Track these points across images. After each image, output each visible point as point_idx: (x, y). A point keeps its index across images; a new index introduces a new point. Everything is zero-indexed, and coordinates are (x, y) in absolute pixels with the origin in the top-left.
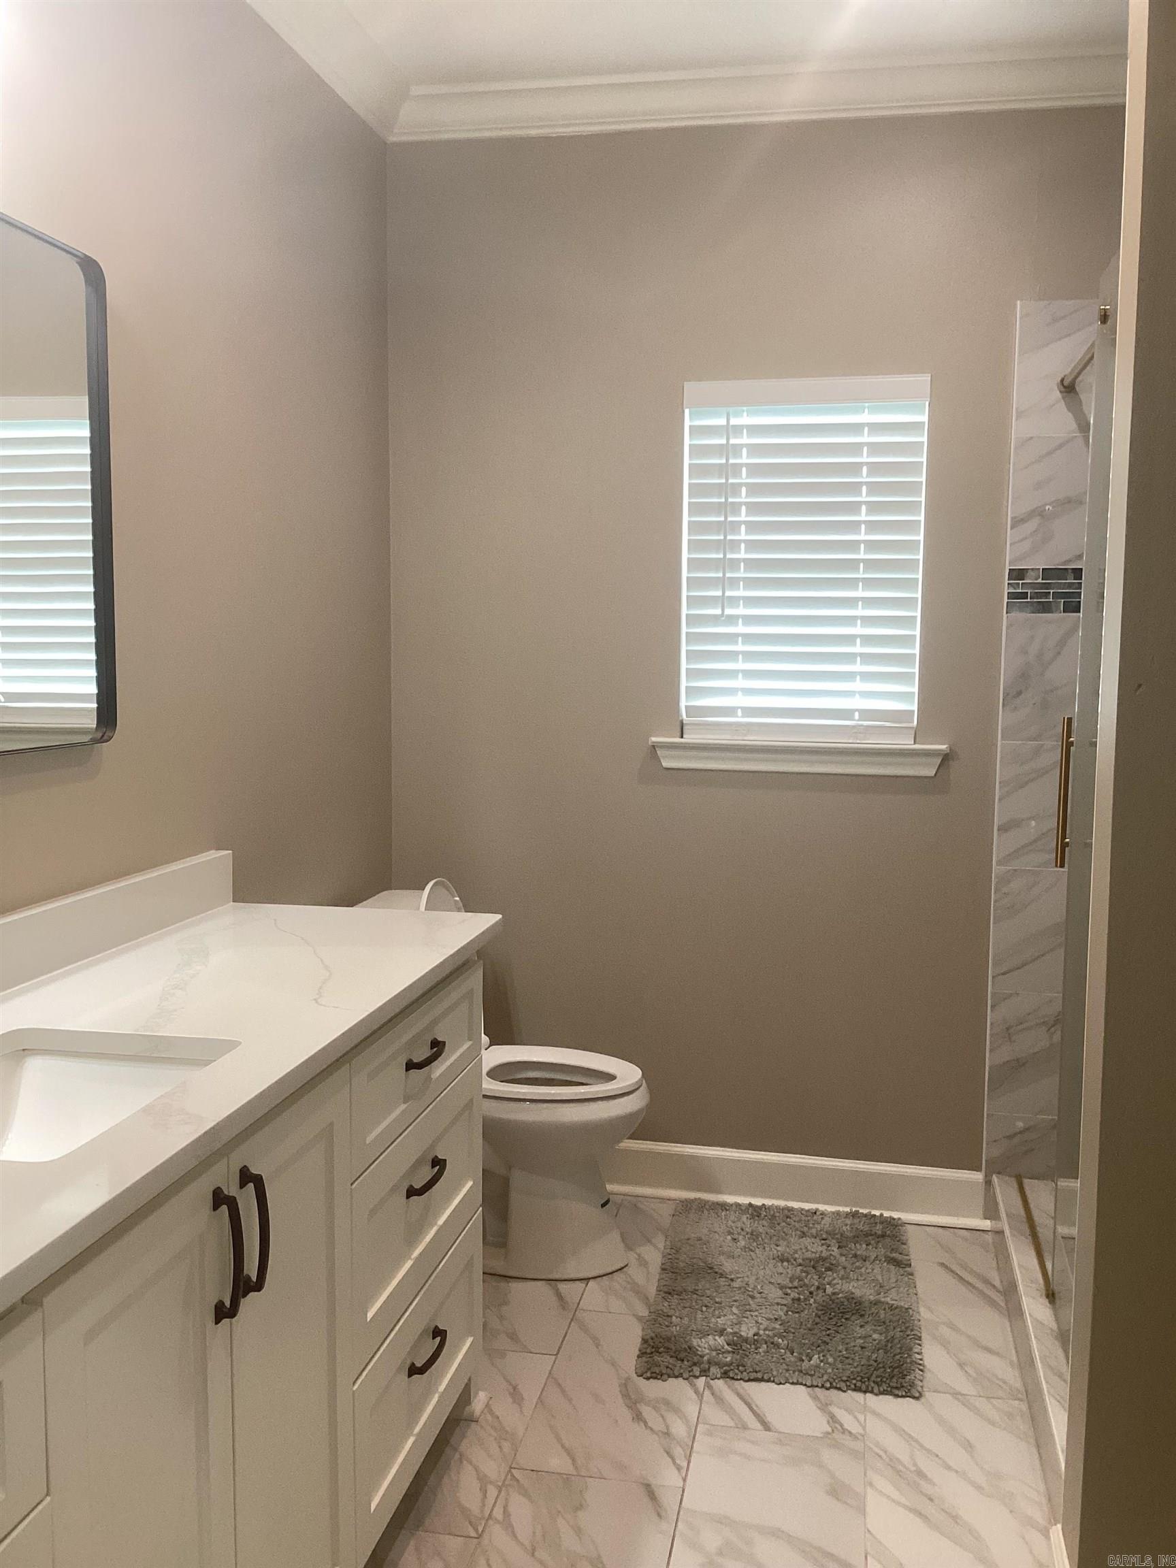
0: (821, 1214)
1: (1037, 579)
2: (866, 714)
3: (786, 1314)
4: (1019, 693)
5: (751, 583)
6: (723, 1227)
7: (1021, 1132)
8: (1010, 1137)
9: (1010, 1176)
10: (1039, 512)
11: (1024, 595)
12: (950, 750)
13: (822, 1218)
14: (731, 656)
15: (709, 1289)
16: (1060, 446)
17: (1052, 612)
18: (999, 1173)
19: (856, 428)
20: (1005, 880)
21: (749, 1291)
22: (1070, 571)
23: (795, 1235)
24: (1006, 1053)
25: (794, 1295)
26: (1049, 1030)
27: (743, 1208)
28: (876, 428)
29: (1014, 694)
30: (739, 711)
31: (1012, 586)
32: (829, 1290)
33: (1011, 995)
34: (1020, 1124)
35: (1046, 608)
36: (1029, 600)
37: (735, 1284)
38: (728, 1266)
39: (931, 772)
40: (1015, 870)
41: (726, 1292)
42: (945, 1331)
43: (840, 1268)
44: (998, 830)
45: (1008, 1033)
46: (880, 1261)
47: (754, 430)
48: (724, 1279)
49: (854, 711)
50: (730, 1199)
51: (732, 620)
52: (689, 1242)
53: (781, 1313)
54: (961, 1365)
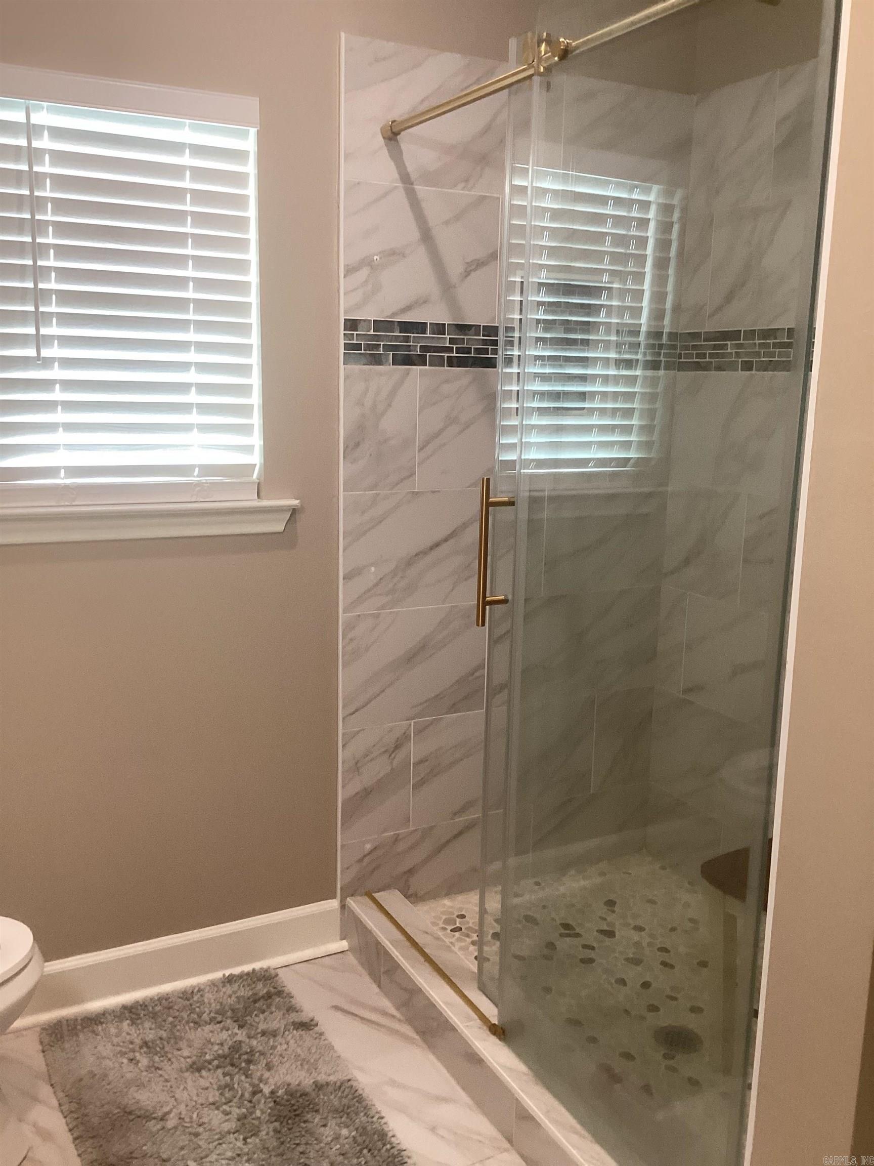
0: (199, 991)
1: (369, 331)
2: (207, 470)
3: (245, 1143)
4: (357, 445)
5: (65, 319)
6: (109, 1046)
7: (370, 853)
8: (360, 860)
9: (361, 895)
10: (367, 262)
11: (358, 347)
12: (301, 505)
13: (202, 996)
14: (49, 406)
15: (145, 1145)
16: (385, 195)
17: (383, 365)
18: (352, 895)
19: (176, 148)
20: (350, 626)
21: (188, 1127)
22: (396, 324)
23: (190, 1029)
24: (356, 786)
25: (236, 1112)
26: (390, 756)
27: (119, 1014)
28: (199, 150)
29: (353, 446)
30: (63, 471)
31: (347, 337)
32: (267, 1090)
33: (358, 732)
34: (368, 847)
35: (377, 360)
36: (363, 352)
37: (170, 1124)
38: (145, 1098)
39: (280, 528)
40: (359, 616)
41: (165, 1140)
42: (393, 1093)
43: (257, 1054)
44: (344, 579)
45: (356, 767)
46: (289, 1031)
47: (58, 133)
48: (153, 1122)
49: (193, 467)
50: (95, 1005)
51: (47, 363)
52: (83, 1083)
53: (239, 1144)
54: (433, 1129)
